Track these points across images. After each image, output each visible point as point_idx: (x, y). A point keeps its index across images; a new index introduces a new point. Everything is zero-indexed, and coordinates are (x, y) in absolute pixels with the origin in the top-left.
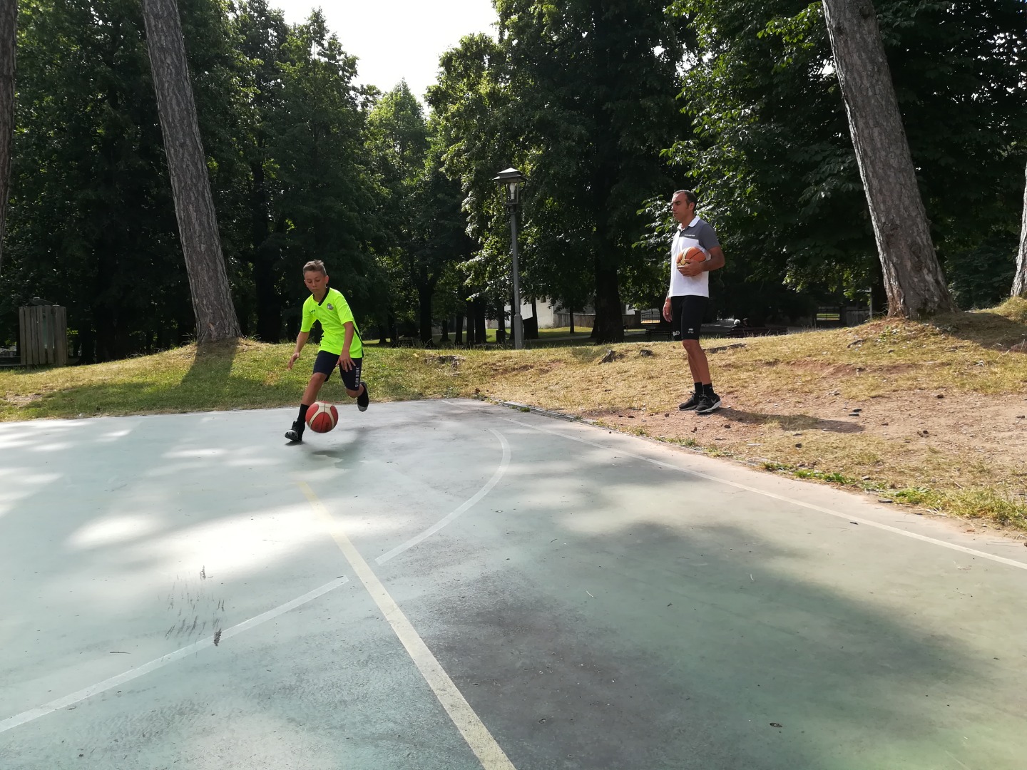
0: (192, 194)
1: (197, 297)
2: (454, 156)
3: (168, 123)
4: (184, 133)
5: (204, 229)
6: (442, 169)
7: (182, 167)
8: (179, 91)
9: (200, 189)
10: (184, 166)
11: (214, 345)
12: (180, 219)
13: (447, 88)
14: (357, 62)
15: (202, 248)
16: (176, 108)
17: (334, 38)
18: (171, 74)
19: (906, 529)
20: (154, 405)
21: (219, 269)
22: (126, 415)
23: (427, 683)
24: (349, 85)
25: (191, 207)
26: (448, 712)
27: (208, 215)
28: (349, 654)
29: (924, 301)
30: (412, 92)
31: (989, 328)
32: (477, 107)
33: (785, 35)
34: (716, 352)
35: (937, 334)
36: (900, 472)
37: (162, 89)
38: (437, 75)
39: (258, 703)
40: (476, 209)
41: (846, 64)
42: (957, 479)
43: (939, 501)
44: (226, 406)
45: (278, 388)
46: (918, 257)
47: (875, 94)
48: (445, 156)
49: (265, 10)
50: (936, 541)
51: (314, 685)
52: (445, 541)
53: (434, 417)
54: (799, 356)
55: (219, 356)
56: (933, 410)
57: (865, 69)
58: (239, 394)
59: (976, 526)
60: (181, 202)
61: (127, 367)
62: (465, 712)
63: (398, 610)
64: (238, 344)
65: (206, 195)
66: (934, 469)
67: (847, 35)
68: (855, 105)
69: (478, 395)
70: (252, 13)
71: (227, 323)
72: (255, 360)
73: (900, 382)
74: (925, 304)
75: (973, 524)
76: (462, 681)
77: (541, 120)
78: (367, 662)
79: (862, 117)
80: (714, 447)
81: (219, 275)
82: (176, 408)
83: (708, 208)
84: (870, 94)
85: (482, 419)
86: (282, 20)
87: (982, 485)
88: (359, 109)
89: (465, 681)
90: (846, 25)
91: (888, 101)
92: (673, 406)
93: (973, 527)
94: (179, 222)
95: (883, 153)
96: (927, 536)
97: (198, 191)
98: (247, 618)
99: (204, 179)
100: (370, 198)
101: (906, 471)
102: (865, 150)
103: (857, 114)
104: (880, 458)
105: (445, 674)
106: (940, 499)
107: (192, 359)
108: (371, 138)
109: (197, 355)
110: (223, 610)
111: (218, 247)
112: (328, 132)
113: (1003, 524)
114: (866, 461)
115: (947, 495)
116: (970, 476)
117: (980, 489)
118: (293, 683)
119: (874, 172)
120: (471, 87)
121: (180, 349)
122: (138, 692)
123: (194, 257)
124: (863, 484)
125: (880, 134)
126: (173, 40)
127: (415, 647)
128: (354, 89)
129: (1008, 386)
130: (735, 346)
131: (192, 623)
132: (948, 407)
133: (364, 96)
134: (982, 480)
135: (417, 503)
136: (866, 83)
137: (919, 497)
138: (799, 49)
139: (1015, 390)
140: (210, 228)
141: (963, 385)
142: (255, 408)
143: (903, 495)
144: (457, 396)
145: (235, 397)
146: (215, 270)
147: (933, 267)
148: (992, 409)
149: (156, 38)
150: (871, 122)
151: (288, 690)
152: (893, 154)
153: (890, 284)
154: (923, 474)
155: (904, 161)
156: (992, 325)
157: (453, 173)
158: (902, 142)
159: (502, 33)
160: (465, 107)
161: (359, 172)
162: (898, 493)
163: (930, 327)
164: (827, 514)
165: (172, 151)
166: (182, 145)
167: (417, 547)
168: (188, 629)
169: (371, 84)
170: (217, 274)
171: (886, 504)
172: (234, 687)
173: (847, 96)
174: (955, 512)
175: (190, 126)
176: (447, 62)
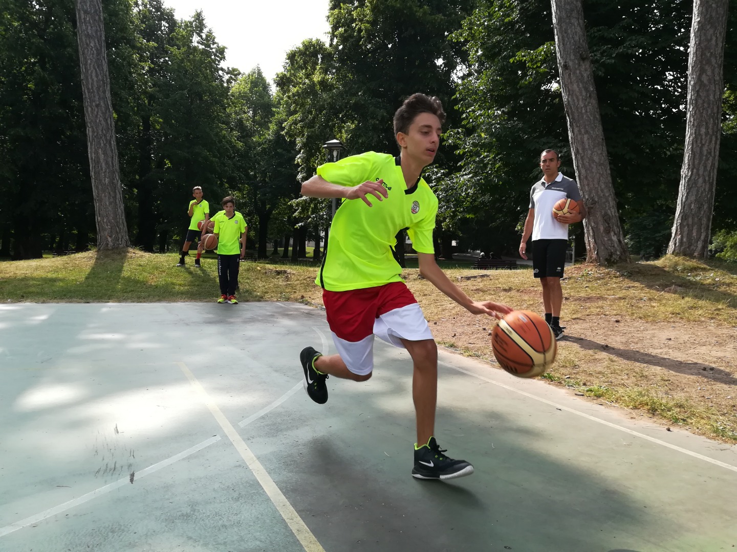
0: (102, 142)
1: (100, 216)
2: (292, 124)
3: (88, 89)
4: (99, 97)
5: (108, 167)
6: (283, 133)
7: (96, 121)
8: (98, 67)
9: (108, 138)
10: (98, 121)
11: (110, 252)
12: (92, 158)
13: (290, 75)
14: (226, 50)
15: (106, 181)
16: (95, 79)
17: (210, 32)
18: (93, 54)
19: (592, 415)
20: (65, 295)
21: (117, 197)
22: (43, 302)
23: (280, 514)
24: (219, 67)
25: (100, 151)
26: (296, 534)
27: (113, 157)
28: (225, 492)
29: (610, 254)
30: (264, 75)
31: (651, 275)
32: (311, 90)
33: (528, 62)
34: (470, 279)
35: (618, 277)
36: (590, 374)
37: (86, 64)
38: (283, 64)
39: (166, 526)
40: (305, 163)
41: (569, 90)
42: (626, 381)
43: (614, 396)
44: (119, 300)
45: (157, 287)
46: (608, 224)
47: (586, 112)
48: (286, 123)
49: (161, 8)
50: (611, 425)
51: (204, 513)
52: (286, 411)
53: (272, 316)
54: (526, 286)
55: (113, 260)
56: (613, 331)
57: (581, 95)
58: (128, 290)
59: (637, 414)
60: (93, 146)
61: (43, 264)
62: (307, 535)
63: (257, 461)
64: (128, 252)
65: (112, 142)
66: (612, 373)
67: (571, 71)
68: (573, 118)
69: (302, 300)
70: (151, 9)
71: (120, 237)
72: (140, 265)
73: (592, 309)
74: (611, 256)
75: (634, 413)
76: (304, 513)
77: (356, 104)
78: (238, 498)
79: (577, 126)
80: (467, 349)
81: (117, 201)
82: (81, 299)
83: (469, 176)
84: (584, 111)
85: (306, 319)
86: (173, 16)
87: (641, 386)
88: (225, 85)
89: (306, 513)
90: (571, 64)
91: (595, 117)
92: (439, 316)
93: (635, 416)
94: (90, 161)
95: (589, 152)
96: (605, 420)
97: (106, 140)
98: (152, 464)
99: (112, 131)
100: (228, 149)
101: (594, 374)
102: (577, 149)
103: (574, 124)
104: (577, 363)
105: (292, 508)
106: (614, 395)
107: (93, 261)
108: (232, 105)
109: (97, 259)
110: (134, 458)
111: (118, 181)
112: (201, 99)
113: (654, 414)
114: (568, 365)
115: (619, 392)
116: (634, 379)
117: (640, 389)
118: (188, 512)
119: (583, 164)
120: (308, 76)
121: (84, 253)
122: (81, 516)
123: (100, 187)
124: (565, 381)
125: (588, 139)
126: (97, 30)
127: (271, 488)
128: (222, 69)
129: (662, 316)
130: (483, 276)
131: (113, 466)
132: (622, 329)
133: (229, 75)
134: (642, 382)
135: (265, 383)
136: (581, 104)
137: (601, 393)
138: (537, 73)
139: (666, 320)
140: (113, 167)
141: (633, 314)
142: (141, 302)
143: (591, 391)
144: (288, 299)
145: (125, 292)
146: (115, 197)
147: (617, 231)
148: (650, 332)
149: (84, 27)
150: (583, 131)
151: (186, 517)
152: (596, 153)
153: (589, 241)
154: (604, 376)
155: (603, 158)
156: (654, 273)
157: (290, 136)
158: (602, 145)
159: (332, 40)
160: (303, 90)
161: (222, 129)
162: (588, 389)
163: (613, 272)
164: (541, 402)
165: (90, 109)
166: (97, 106)
167: (267, 415)
168: (110, 471)
169: (235, 67)
170: (116, 200)
171: (579, 396)
172: (148, 514)
173: (568, 111)
174: (624, 404)
175: (104, 92)
176: (292, 57)
